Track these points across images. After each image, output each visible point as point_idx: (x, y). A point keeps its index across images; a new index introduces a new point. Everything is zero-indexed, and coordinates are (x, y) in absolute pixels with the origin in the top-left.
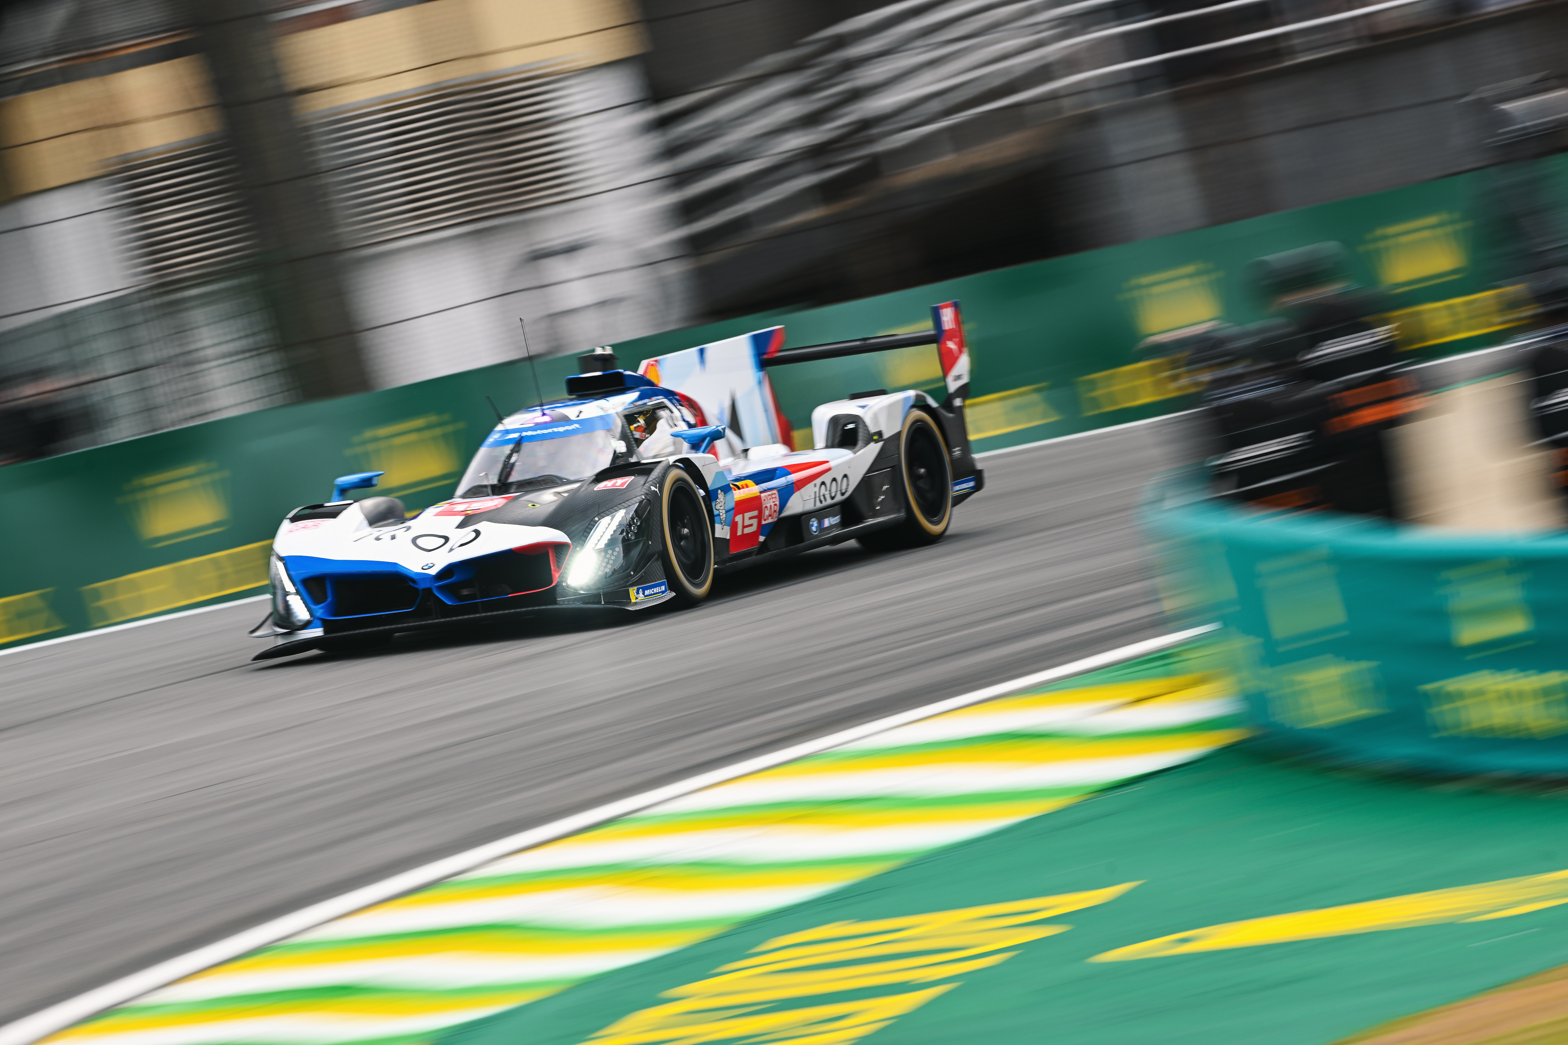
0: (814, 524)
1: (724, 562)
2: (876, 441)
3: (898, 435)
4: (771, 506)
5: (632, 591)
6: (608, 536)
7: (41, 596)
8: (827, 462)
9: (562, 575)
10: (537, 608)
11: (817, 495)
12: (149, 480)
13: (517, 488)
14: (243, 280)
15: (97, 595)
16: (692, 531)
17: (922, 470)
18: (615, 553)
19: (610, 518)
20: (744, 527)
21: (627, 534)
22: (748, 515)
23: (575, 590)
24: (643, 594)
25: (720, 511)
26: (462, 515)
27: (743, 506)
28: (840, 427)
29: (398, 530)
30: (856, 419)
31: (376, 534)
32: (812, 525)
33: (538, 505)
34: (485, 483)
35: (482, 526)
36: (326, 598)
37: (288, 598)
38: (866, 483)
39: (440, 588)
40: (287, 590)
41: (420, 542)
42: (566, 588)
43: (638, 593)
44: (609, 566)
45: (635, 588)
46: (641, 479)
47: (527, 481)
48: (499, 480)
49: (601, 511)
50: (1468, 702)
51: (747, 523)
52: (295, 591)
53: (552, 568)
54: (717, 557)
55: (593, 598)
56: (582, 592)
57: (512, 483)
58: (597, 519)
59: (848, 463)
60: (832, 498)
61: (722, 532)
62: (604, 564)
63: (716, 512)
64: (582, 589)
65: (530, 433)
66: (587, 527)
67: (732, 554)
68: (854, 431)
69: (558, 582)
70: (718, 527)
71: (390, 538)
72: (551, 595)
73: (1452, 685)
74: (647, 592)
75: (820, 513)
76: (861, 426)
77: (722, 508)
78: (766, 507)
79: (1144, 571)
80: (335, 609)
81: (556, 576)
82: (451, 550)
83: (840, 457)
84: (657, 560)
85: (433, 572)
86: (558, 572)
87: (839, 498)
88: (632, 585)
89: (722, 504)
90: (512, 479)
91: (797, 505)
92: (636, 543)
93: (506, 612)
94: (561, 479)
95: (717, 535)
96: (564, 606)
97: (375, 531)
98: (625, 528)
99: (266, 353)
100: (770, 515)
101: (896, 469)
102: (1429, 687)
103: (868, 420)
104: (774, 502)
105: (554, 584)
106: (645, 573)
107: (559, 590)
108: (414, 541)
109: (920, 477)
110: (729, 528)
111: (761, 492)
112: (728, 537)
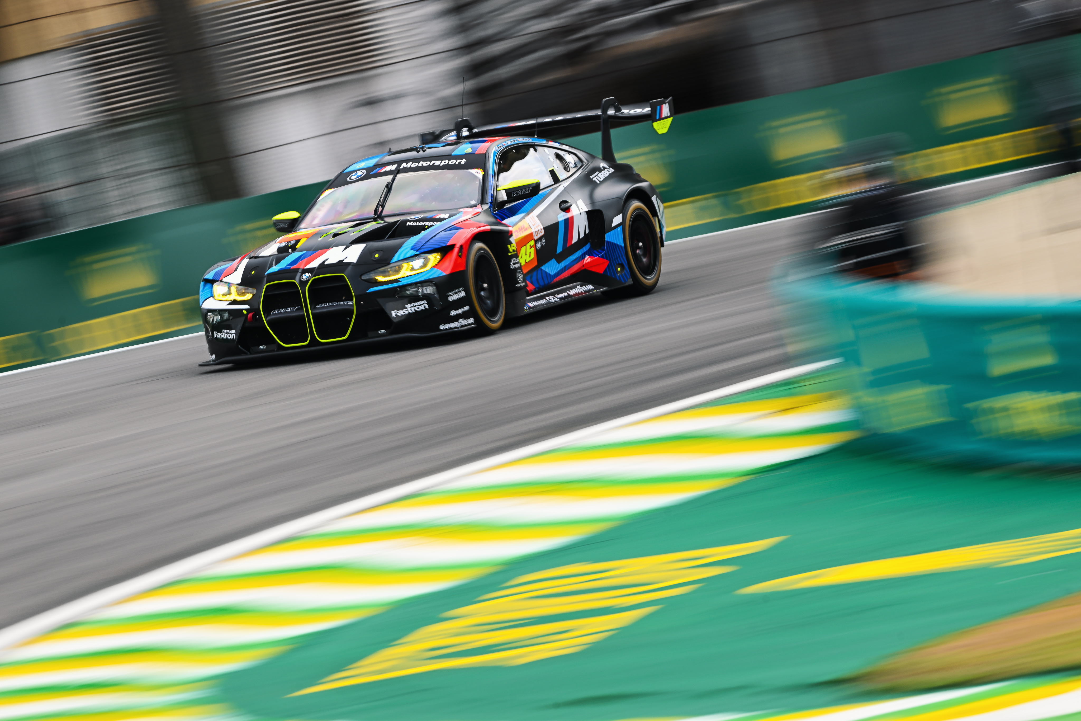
7: (30, 336)
12: (88, 259)
14: (170, 118)
15: (52, 338)
50: (998, 415)
73: (986, 404)
79: (774, 325)
99: (186, 168)
102: (970, 405)
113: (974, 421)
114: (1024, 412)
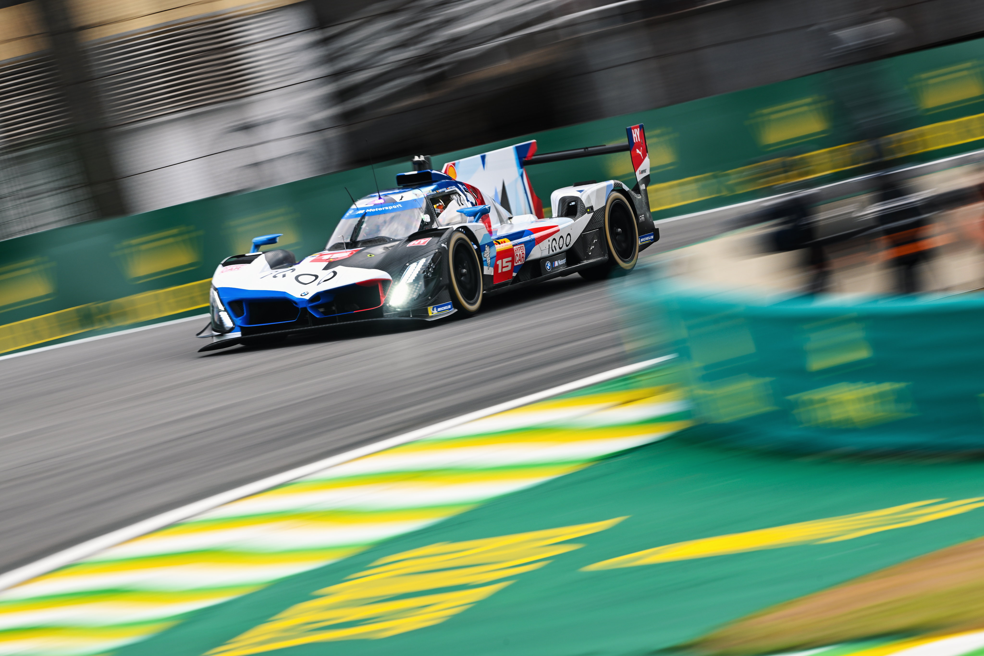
0: (548, 265)
1: (491, 289)
2: (589, 213)
3: (604, 208)
4: (520, 254)
5: (430, 309)
6: (415, 275)
8: (558, 226)
9: (386, 299)
10: (370, 320)
11: (550, 247)
13: (362, 244)
14: (58, 143)
16: (469, 271)
17: (619, 230)
18: (419, 286)
19: (417, 263)
20: (503, 267)
21: (427, 273)
22: (505, 260)
23: (395, 308)
24: (437, 310)
25: (487, 258)
26: (327, 262)
27: (501, 255)
28: (566, 204)
29: (287, 271)
30: (576, 199)
31: (274, 274)
32: (547, 265)
33: (373, 256)
34: (342, 241)
35: (338, 269)
36: (244, 313)
37: (221, 313)
38: (583, 239)
39: (312, 307)
40: (220, 309)
41: (300, 279)
42: (389, 307)
43: (433, 310)
44: (416, 293)
45: (432, 307)
46: (436, 239)
47: (368, 240)
48: (351, 240)
49: (410, 259)
50: (816, 406)
51: (505, 265)
52: (224, 309)
53: (381, 295)
54: (485, 286)
55: (405, 313)
56: (399, 310)
57: (359, 241)
58: (408, 264)
59: (571, 227)
60: (560, 248)
61: (488, 271)
62: (412, 292)
63: (484, 259)
64: (399, 308)
65: (371, 210)
66: (402, 270)
67: (495, 285)
68: (575, 207)
69: (384, 303)
70: (485, 268)
71: (282, 276)
72: (380, 312)
73: (806, 396)
74: (439, 309)
75: (552, 258)
76: (579, 203)
77: (488, 256)
78: (517, 255)
80: (249, 320)
81: (383, 300)
82: (319, 284)
83: (565, 223)
84: (445, 289)
85: (307, 297)
86: (384, 297)
87: (565, 248)
88: (430, 305)
89: (488, 254)
90: (359, 239)
91: (537, 253)
92: (432, 279)
93: (352, 322)
94: (389, 239)
95: (485, 273)
96: (387, 319)
97: (274, 272)
98: (426, 269)
100: (520, 260)
101: (602, 230)
102: (791, 397)
103: (584, 199)
104: (522, 252)
105: (381, 305)
106: (438, 297)
107: (384, 309)
108: (297, 278)
109: (618, 234)
110: (493, 268)
111: (514, 246)
112: (492, 274)
113: (795, 412)
114: (840, 403)
